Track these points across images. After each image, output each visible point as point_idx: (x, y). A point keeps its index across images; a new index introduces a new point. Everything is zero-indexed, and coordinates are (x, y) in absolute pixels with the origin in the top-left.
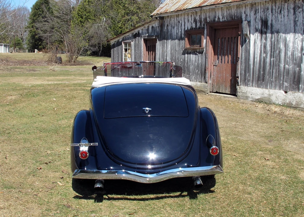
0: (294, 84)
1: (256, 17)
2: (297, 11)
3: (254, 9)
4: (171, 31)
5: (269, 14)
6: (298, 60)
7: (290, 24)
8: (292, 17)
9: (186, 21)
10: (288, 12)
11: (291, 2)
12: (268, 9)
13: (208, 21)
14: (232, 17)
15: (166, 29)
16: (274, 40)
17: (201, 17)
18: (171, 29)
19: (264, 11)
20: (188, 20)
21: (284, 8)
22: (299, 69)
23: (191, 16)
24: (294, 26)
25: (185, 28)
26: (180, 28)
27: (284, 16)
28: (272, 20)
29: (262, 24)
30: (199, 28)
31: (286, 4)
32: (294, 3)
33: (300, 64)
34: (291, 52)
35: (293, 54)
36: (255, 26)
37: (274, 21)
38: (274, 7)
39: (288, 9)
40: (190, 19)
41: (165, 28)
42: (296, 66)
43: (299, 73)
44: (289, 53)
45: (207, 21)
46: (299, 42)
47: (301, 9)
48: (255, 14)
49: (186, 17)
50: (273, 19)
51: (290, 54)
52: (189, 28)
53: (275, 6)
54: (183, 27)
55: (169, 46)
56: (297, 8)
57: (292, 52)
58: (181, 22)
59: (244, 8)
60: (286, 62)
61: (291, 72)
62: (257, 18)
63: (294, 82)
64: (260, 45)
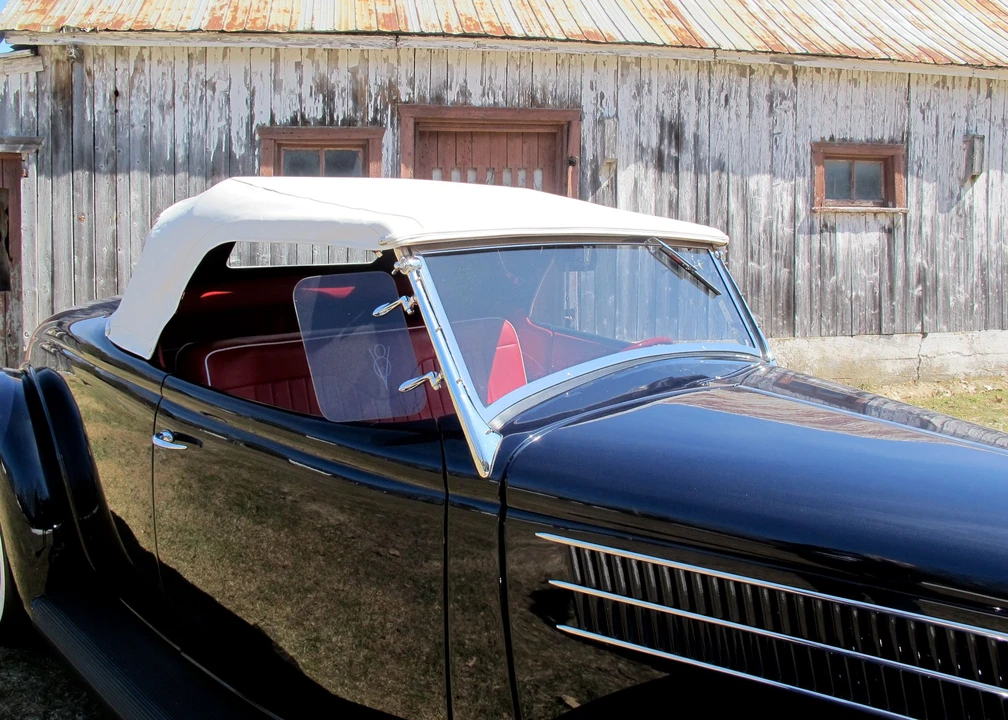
0: (777, 316)
1: (641, 107)
2: (777, 105)
3: (631, 80)
4: (148, 124)
5: (689, 103)
6: (785, 246)
7: (759, 141)
8: (762, 119)
9: (263, 87)
10: (751, 104)
11: (761, 78)
12: (685, 87)
13: (404, 98)
14: (533, 98)
15: (107, 110)
16: (705, 186)
17: (360, 76)
18: (148, 114)
19: (669, 91)
20: (277, 85)
21: (736, 92)
22: (790, 273)
23: (298, 65)
24: (771, 147)
25: (252, 118)
26: (215, 114)
27: (738, 116)
28: (698, 124)
29: (662, 131)
30: (349, 122)
31: (745, 81)
32: (770, 83)
33: (790, 257)
34: (762, 222)
35: (769, 228)
36: (638, 137)
37: (704, 128)
38: (705, 85)
39: (749, 96)
40: (288, 75)
41: (98, 107)
42: (778, 264)
43: (789, 284)
44: (758, 227)
45: (398, 98)
46: (785, 194)
47: (788, 103)
48: (634, 97)
49: (263, 66)
50: (702, 122)
51: (761, 229)
52: (283, 116)
53: (710, 82)
54: (239, 111)
55: (135, 195)
56: (779, 99)
57: (765, 224)
58: (221, 86)
59: (589, 69)
60: (750, 254)
61: (765, 282)
62: (646, 109)
63: (776, 310)
64: (653, 199)
